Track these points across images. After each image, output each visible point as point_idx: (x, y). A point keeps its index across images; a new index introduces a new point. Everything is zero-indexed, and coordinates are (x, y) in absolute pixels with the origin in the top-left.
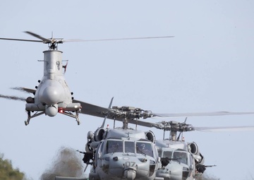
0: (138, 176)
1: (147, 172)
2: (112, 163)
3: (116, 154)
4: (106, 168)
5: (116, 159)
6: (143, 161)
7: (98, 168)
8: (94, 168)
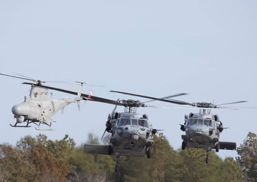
0: (140, 139)
1: (145, 137)
2: (125, 131)
3: (127, 126)
4: (121, 134)
5: (127, 129)
6: (143, 130)
7: (116, 135)
8: (113, 135)
